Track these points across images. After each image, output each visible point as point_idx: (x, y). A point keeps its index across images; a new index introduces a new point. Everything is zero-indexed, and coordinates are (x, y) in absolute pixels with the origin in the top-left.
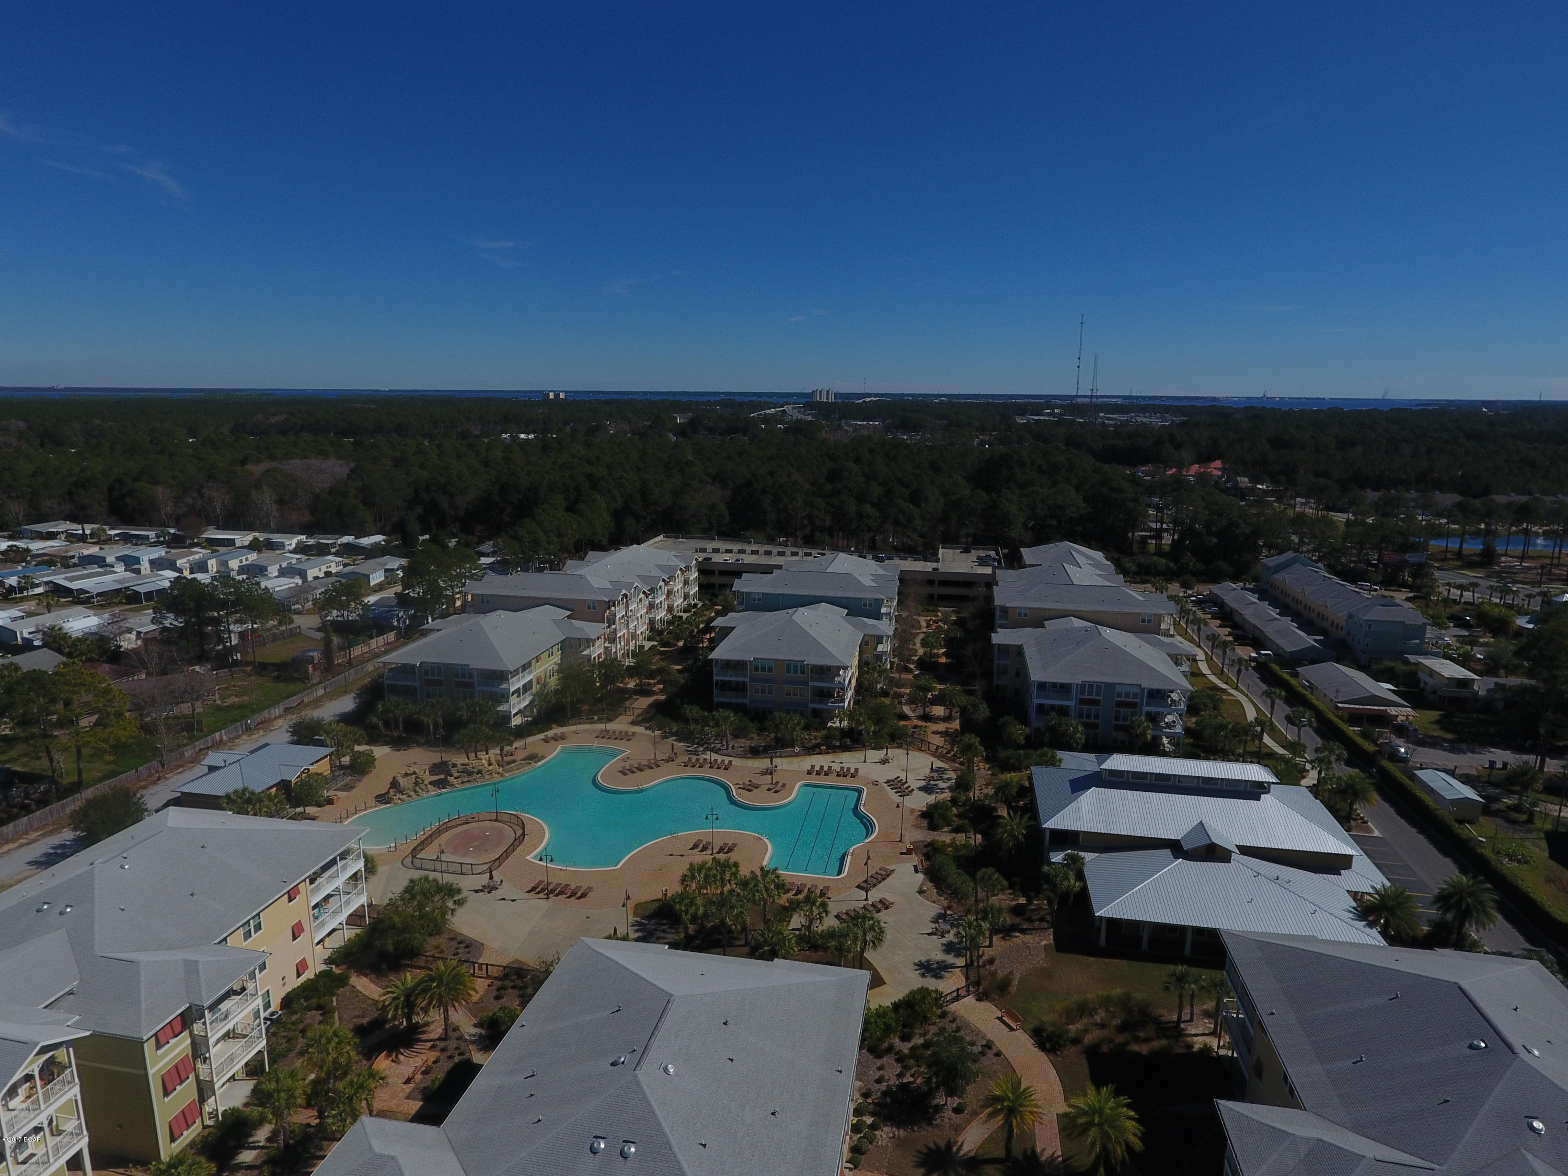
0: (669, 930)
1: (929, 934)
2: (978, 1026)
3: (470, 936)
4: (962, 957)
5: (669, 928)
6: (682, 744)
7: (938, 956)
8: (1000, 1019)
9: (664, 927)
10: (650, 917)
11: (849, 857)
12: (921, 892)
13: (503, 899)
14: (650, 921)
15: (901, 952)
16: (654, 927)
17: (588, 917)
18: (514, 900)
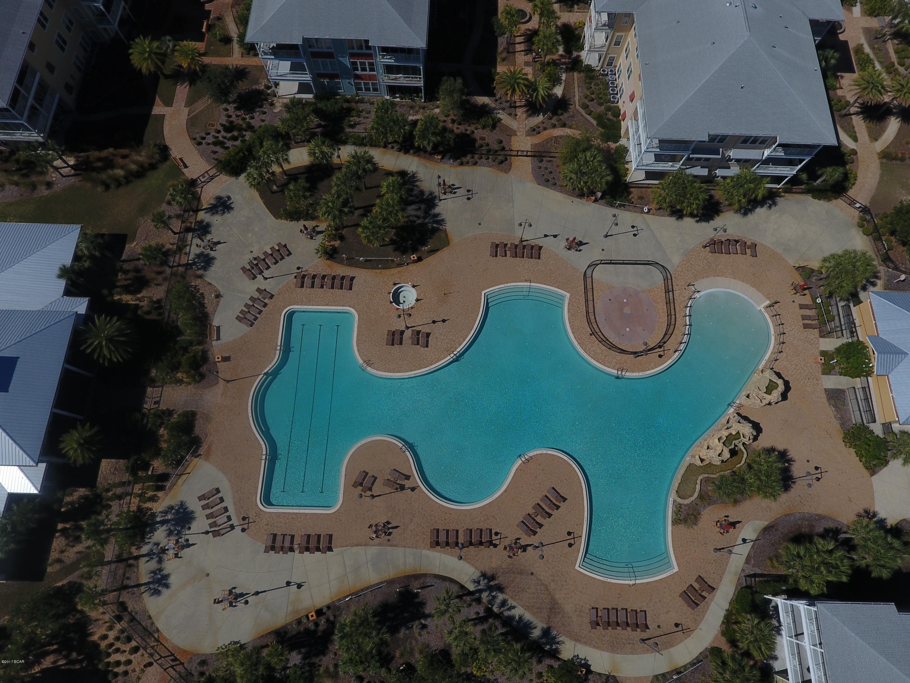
0: (415, 219)
1: (219, 243)
2: (201, 159)
3: (552, 191)
4: (198, 221)
5: (415, 222)
6: (517, 612)
7: (216, 220)
8: (186, 166)
9: (420, 221)
10: (435, 231)
11: (279, 344)
12: (218, 296)
13: (555, 236)
14: (432, 226)
15: (243, 219)
16: (427, 221)
17: (480, 224)
18: (546, 236)
